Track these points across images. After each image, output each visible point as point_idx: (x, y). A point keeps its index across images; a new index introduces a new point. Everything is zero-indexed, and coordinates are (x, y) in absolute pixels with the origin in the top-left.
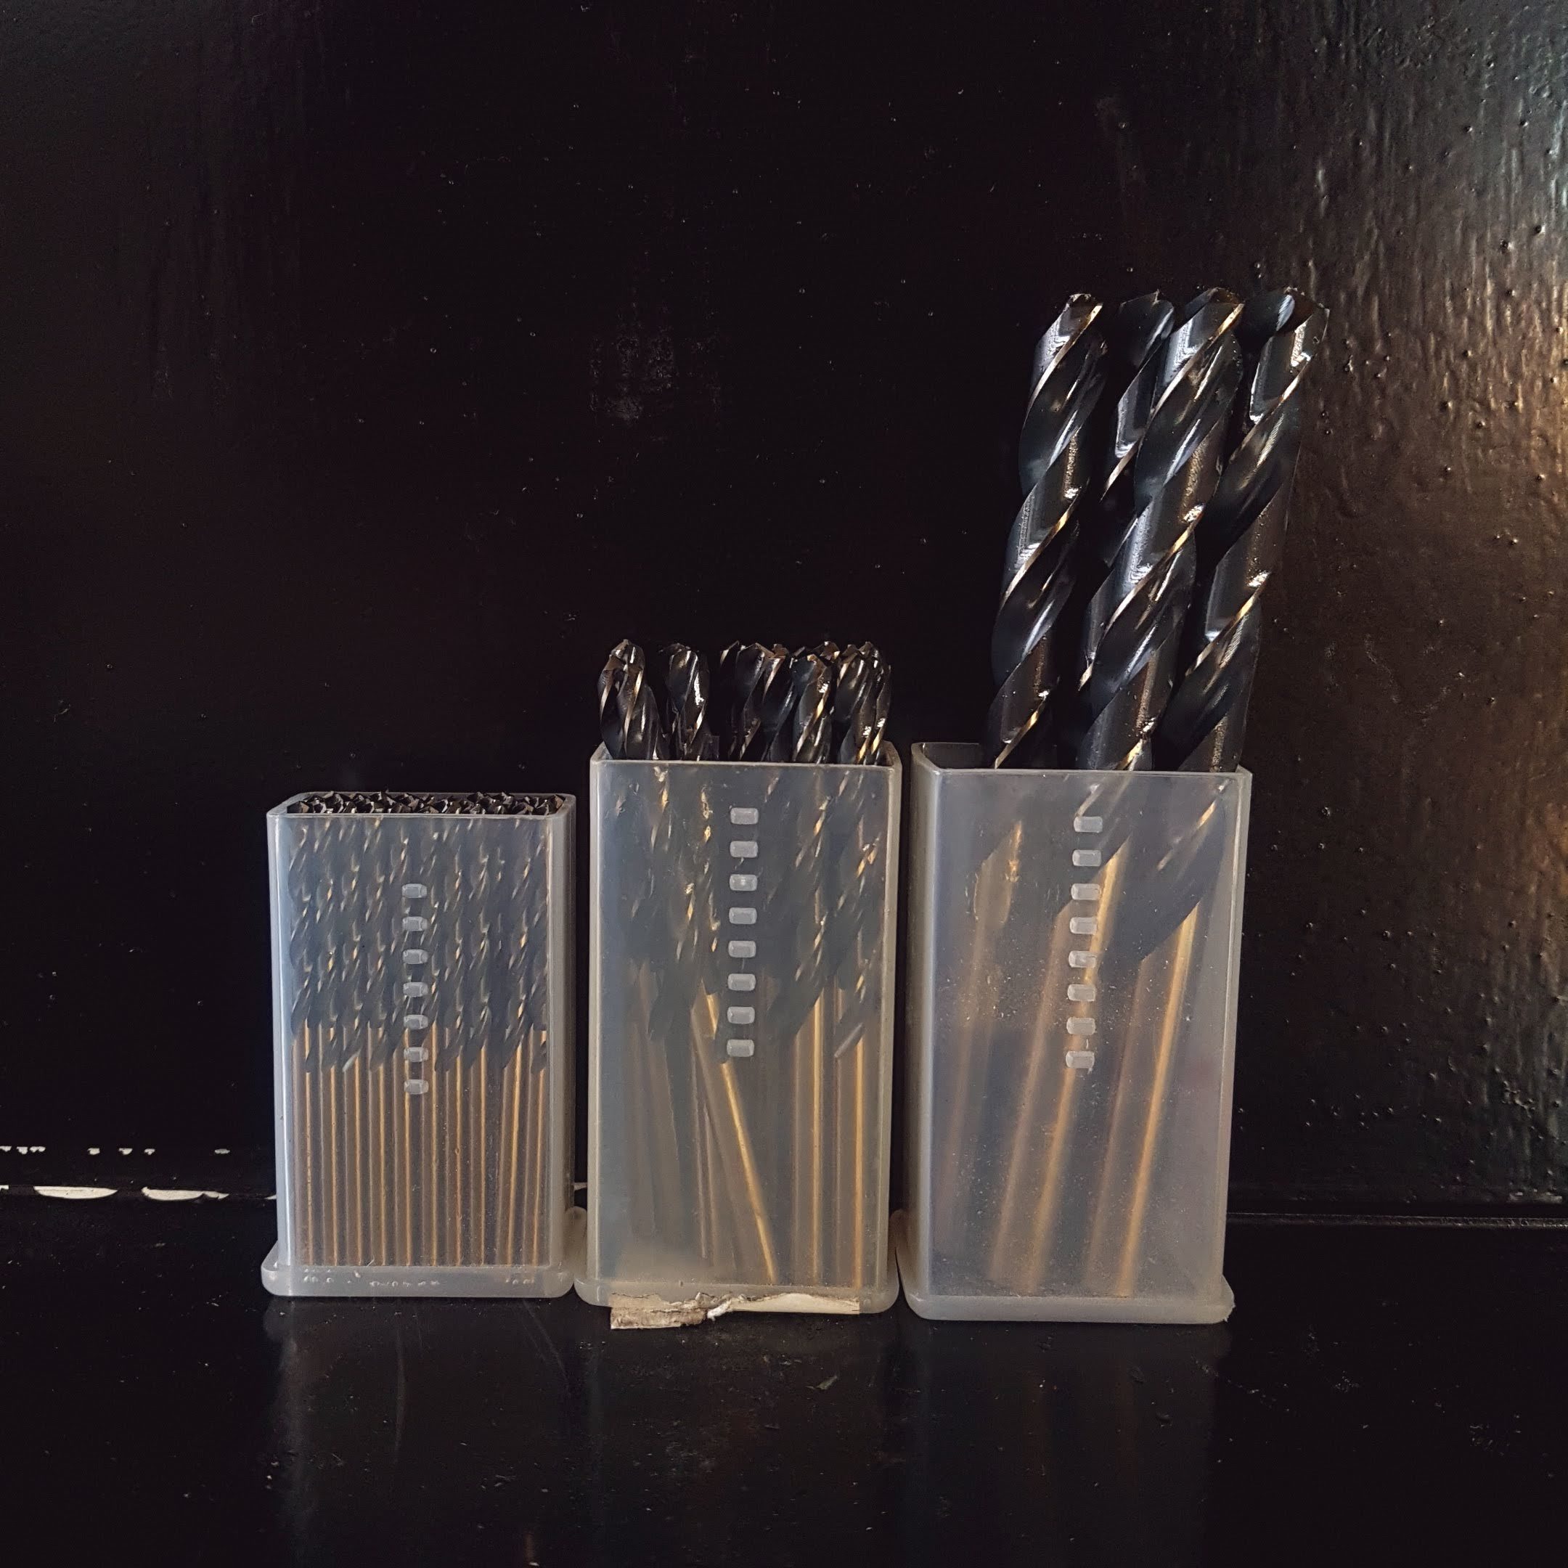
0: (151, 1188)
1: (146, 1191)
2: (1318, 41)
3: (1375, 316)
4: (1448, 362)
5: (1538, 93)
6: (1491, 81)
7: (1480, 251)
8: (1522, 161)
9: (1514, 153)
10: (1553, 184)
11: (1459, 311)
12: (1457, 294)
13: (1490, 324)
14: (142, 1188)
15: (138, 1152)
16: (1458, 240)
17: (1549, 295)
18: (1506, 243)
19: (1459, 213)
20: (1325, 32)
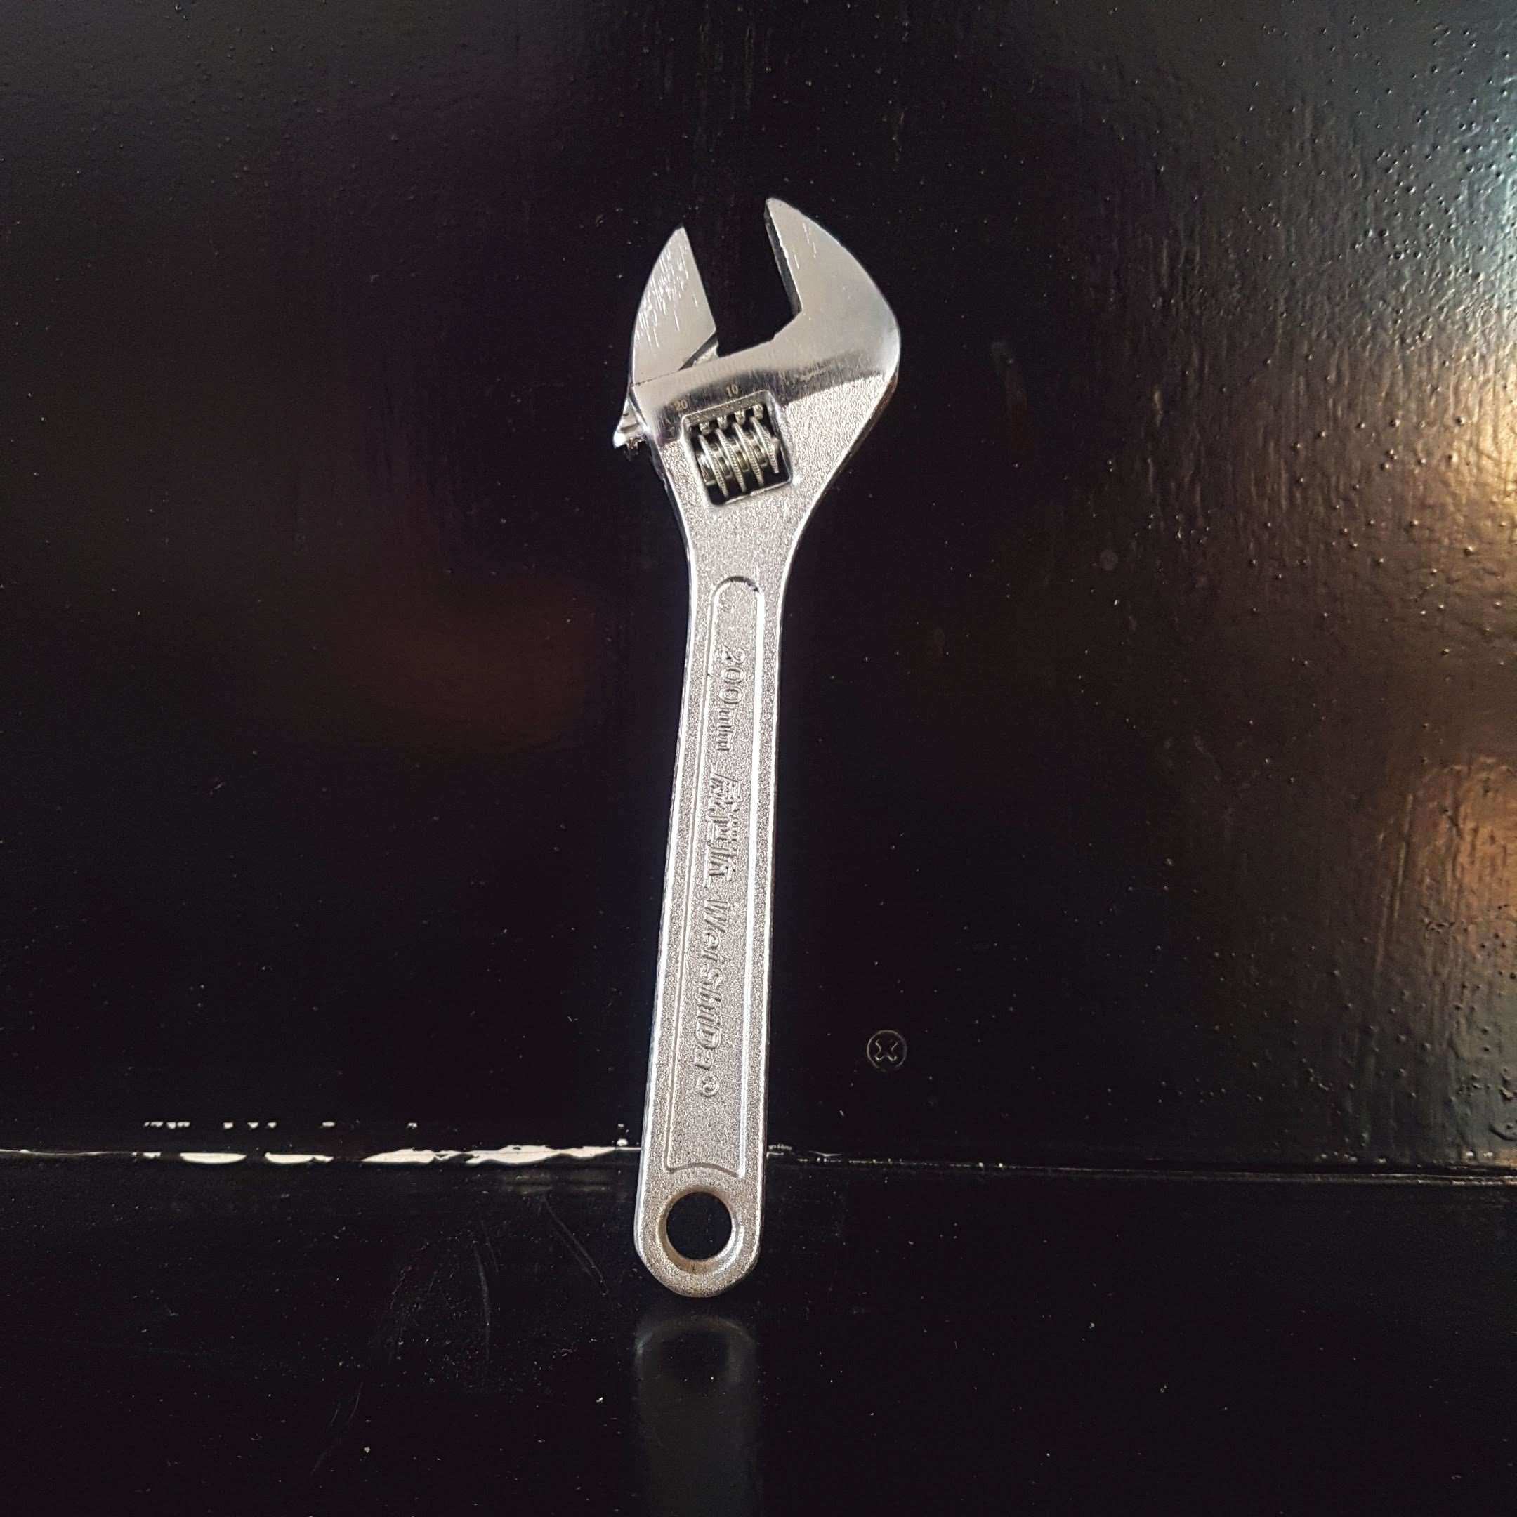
0: (273, 1152)
1: (268, 1156)
2: (1155, 300)
3: (1198, 498)
4: (1253, 531)
5: (1319, 335)
6: (1284, 327)
7: (1277, 451)
8: (1308, 385)
9: (1302, 379)
10: (1331, 401)
11: (1261, 496)
12: (1260, 483)
13: (1284, 503)
14: (265, 1153)
15: (263, 1125)
16: (1261, 442)
17: (1329, 481)
18: (1296, 444)
19: (1260, 423)
20: (1162, 294)
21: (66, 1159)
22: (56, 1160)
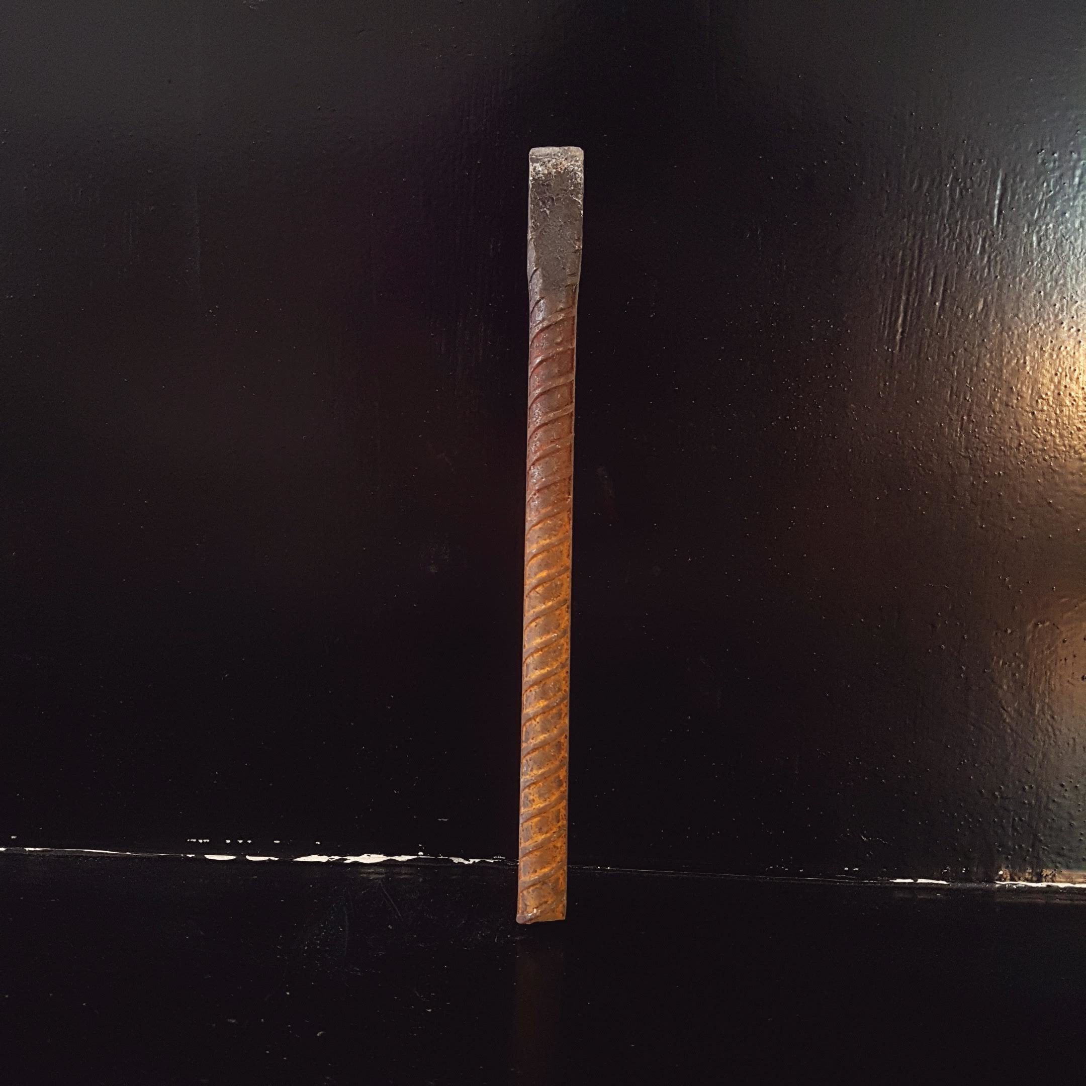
0: (249, 855)
1: (248, 857)
14: (246, 856)
15: (245, 842)
18: (745, 517)
21: (149, 858)
22: (145, 858)
